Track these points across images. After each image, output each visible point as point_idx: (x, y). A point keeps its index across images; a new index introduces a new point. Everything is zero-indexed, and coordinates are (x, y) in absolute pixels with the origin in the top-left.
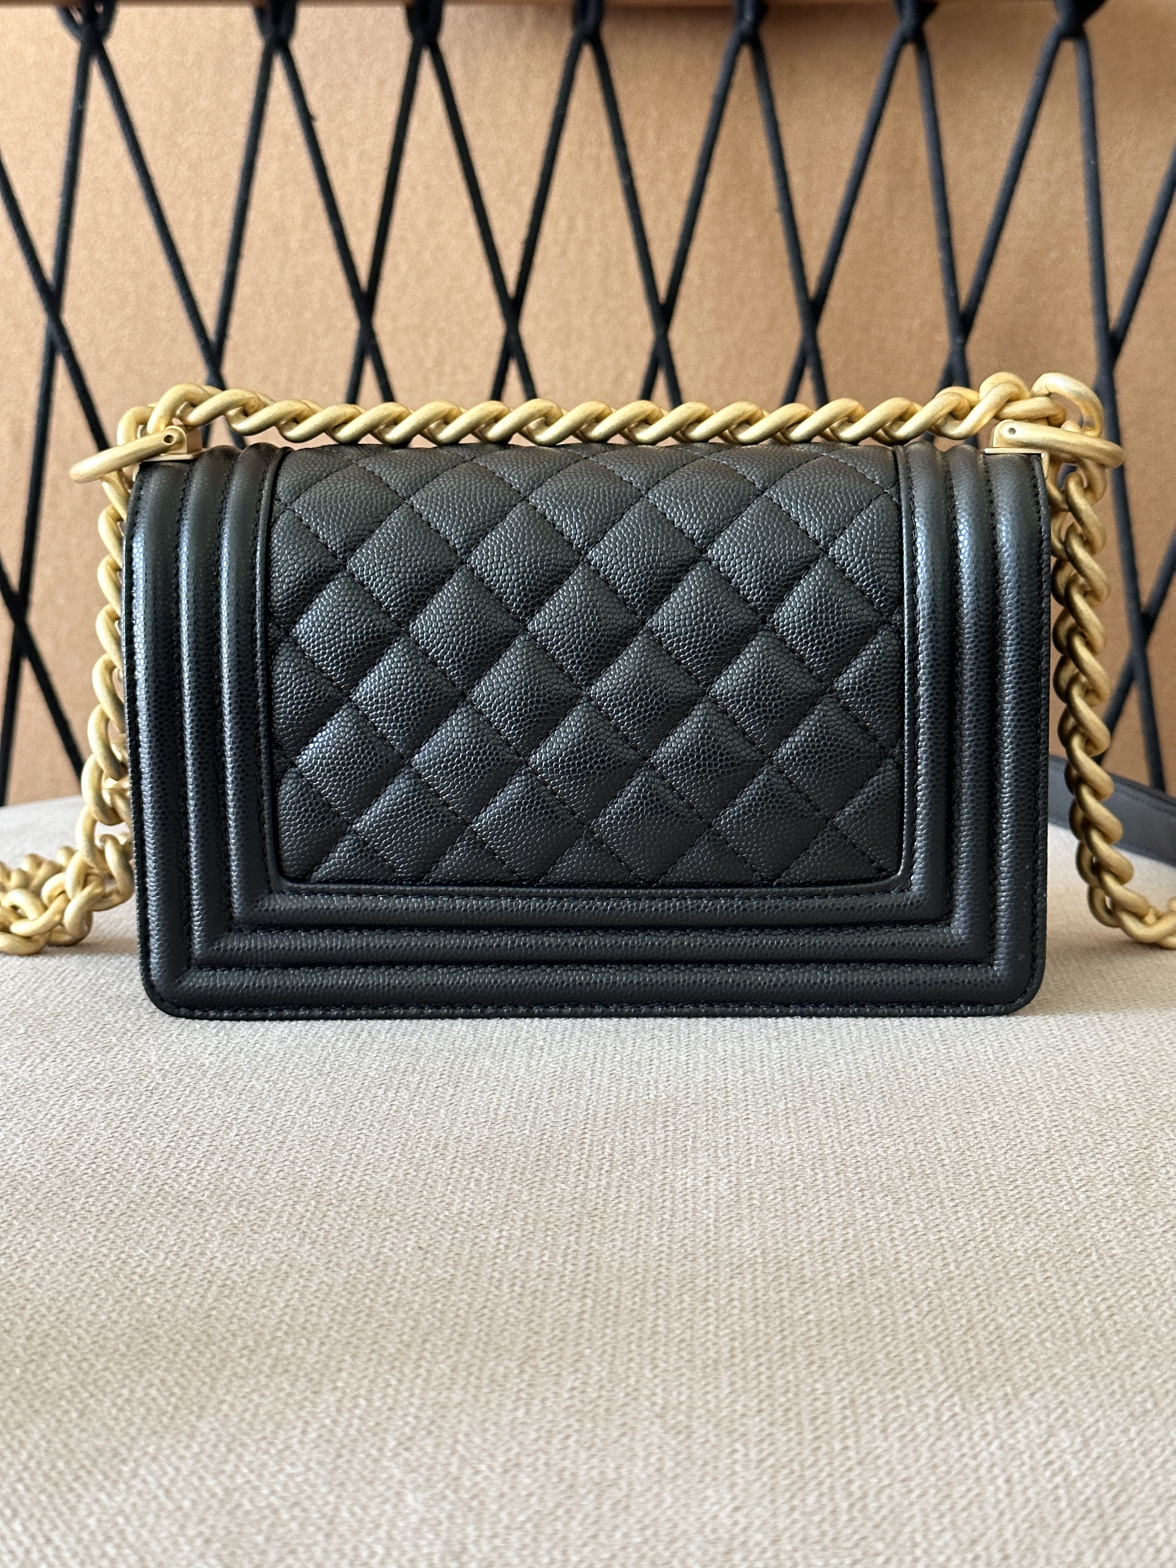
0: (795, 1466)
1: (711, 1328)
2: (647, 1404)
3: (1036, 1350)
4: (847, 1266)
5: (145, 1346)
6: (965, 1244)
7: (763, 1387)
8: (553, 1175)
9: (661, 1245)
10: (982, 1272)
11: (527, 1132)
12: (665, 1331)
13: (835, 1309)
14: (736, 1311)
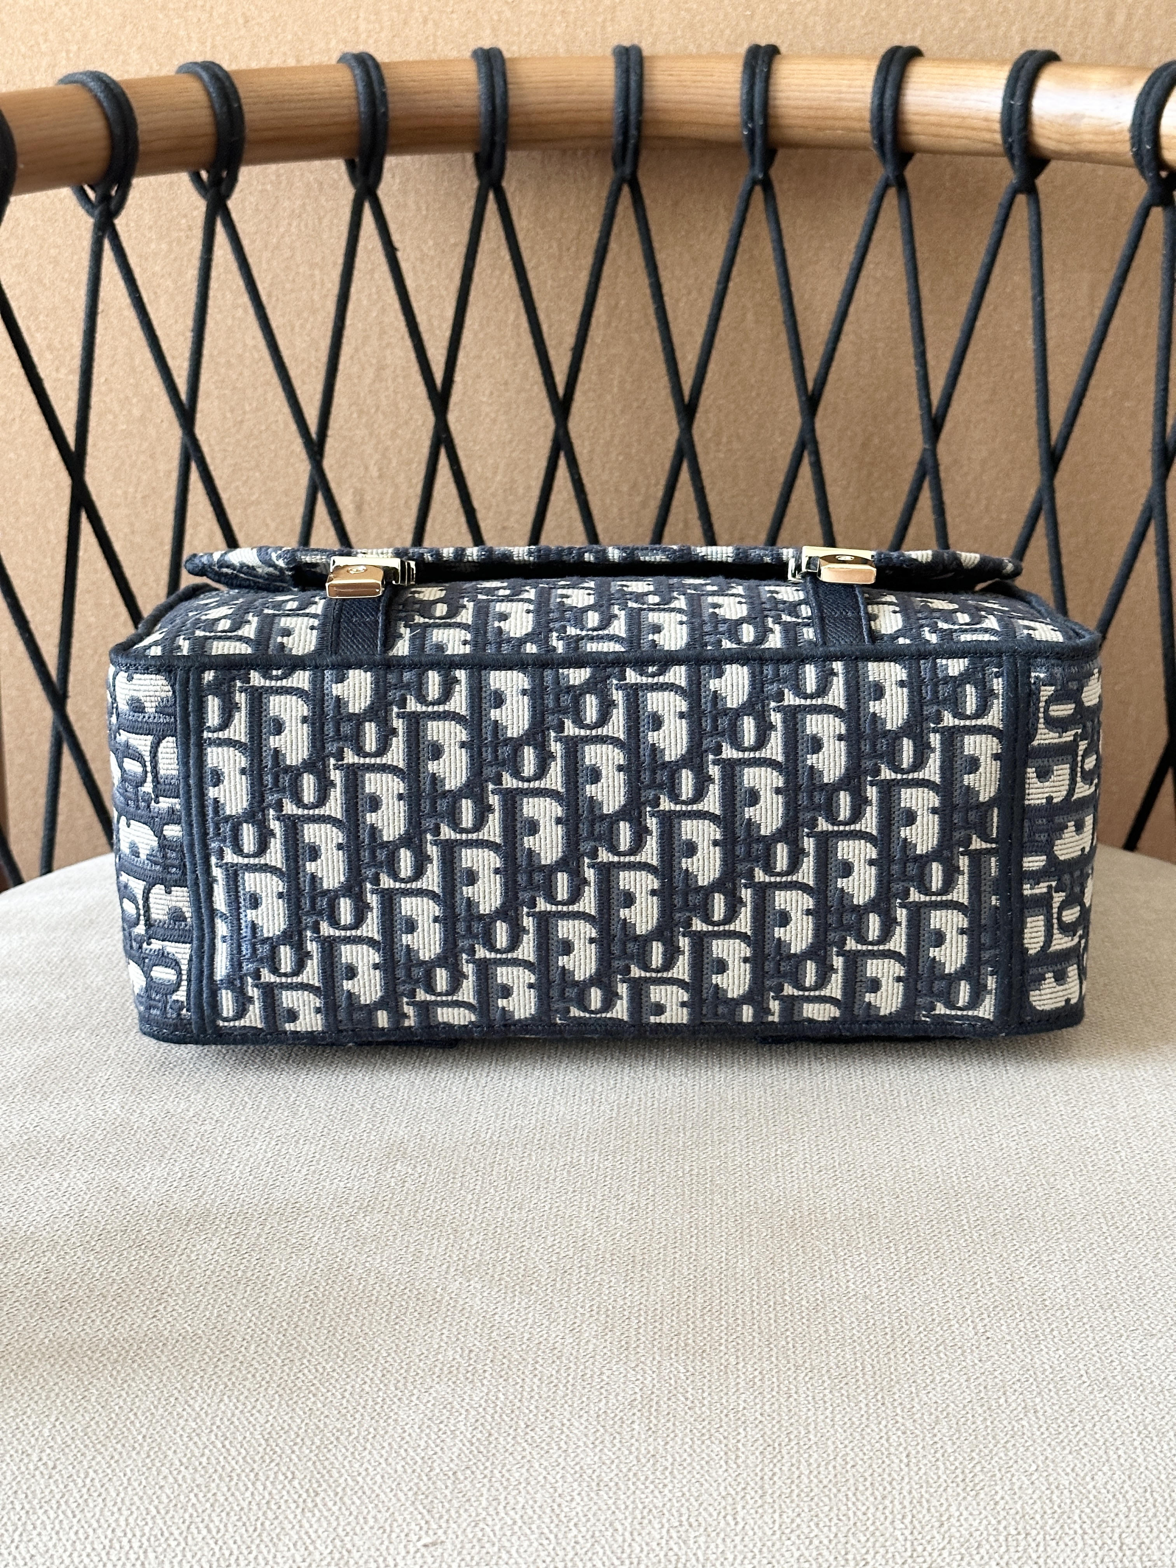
0: (776, 1445)
1: (723, 1341)
3: (934, 1359)
4: (813, 1293)
14: (739, 1328)
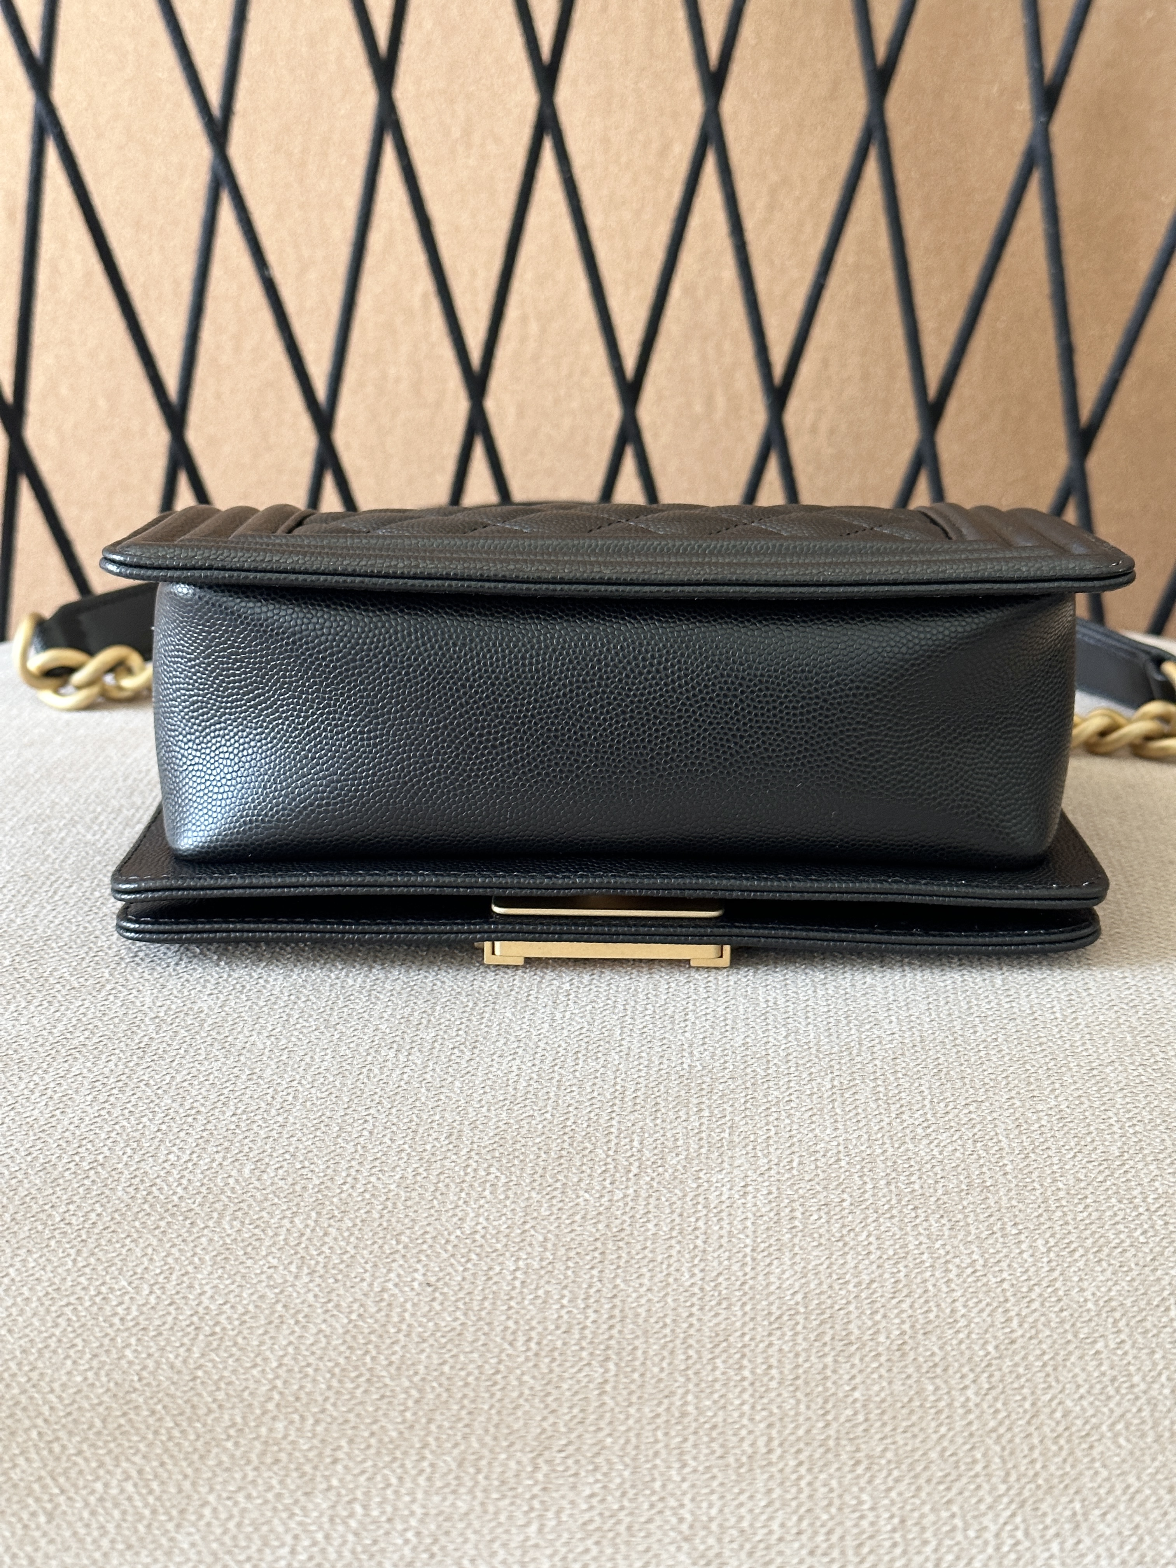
1: (746, 1408)
2: (674, 1520)
3: (1109, 1449)
4: (897, 1321)
5: (122, 1421)
6: (1031, 1290)
7: (803, 1496)
8: (576, 1180)
9: (692, 1285)
10: (1048, 1333)
11: (548, 1116)
12: (695, 1412)
13: (884, 1384)
14: (773, 1384)
